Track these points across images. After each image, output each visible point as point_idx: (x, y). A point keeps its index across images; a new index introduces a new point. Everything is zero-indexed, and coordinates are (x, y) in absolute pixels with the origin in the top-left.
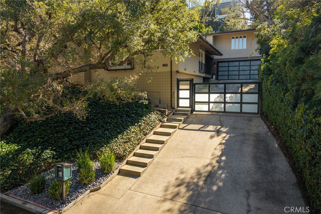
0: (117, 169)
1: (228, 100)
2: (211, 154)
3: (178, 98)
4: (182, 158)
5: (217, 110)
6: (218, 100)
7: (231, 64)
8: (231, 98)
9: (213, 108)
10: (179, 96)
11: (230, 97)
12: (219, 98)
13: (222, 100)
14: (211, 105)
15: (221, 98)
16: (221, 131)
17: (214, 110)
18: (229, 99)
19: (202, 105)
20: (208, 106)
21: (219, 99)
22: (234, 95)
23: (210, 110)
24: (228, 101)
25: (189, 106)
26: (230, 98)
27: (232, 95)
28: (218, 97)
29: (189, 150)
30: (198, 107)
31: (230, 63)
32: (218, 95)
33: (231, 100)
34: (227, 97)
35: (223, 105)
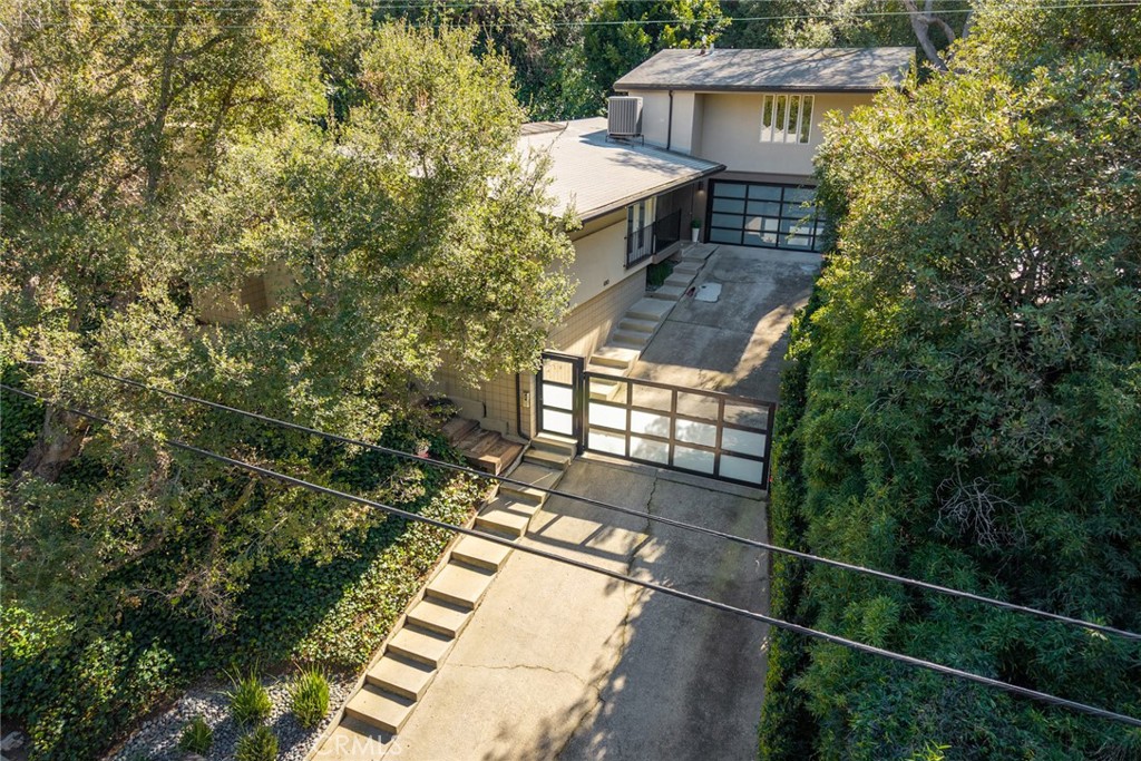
0: (337, 709)
1: (681, 434)
2: (591, 663)
3: (540, 407)
4: (513, 672)
5: (653, 457)
6: (654, 431)
7: (755, 192)
8: (692, 432)
9: (639, 451)
10: (542, 402)
11: (688, 428)
12: (660, 426)
13: (666, 433)
14: (635, 442)
15: (664, 426)
16: (642, 557)
17: (642, 456)
18: (685, 432)
19: (609, 438)
20: (624, 441)
21: (659, 429)
22: (702, 425)
23: (631, 455)
24: (683, 440)
25: (570, 433)
26: (688, 432)
27: (696, 424)
28: (656, 422)
29: (536, 636)
30: (596, 441)
31: (752, 188)
32: (658, 417)
33: (693, 437)
34: (680, 428)
35: (667, 448)
